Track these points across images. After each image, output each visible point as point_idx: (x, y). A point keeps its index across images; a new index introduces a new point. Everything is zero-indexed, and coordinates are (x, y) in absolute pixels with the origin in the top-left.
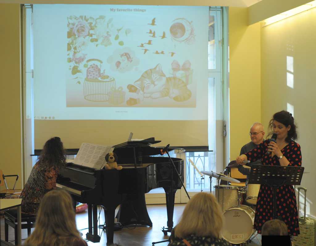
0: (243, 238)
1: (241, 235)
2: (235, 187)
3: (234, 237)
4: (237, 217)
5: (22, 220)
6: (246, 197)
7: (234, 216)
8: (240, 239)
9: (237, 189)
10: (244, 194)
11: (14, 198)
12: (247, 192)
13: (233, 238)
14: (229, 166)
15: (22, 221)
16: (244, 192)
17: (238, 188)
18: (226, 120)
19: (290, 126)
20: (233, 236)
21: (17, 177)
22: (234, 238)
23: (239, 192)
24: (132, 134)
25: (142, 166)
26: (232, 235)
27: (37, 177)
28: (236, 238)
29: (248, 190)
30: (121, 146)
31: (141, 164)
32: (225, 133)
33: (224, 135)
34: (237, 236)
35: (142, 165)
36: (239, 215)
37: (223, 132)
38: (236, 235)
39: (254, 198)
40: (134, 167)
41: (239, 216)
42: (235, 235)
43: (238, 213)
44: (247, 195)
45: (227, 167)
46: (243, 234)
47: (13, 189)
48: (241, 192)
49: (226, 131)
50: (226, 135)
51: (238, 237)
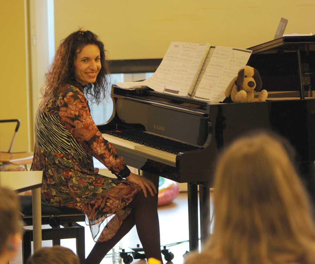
5: (42, 218)
11: (19, 170)
15: (43, 223)
21: (16, 123)
24: (284, 21)
25: (311, 96)
27: (46, 128)
30: (263, 50)
31: (309, 92)
35: (311, 93)
40: (299, 98)
47: (9, 152)
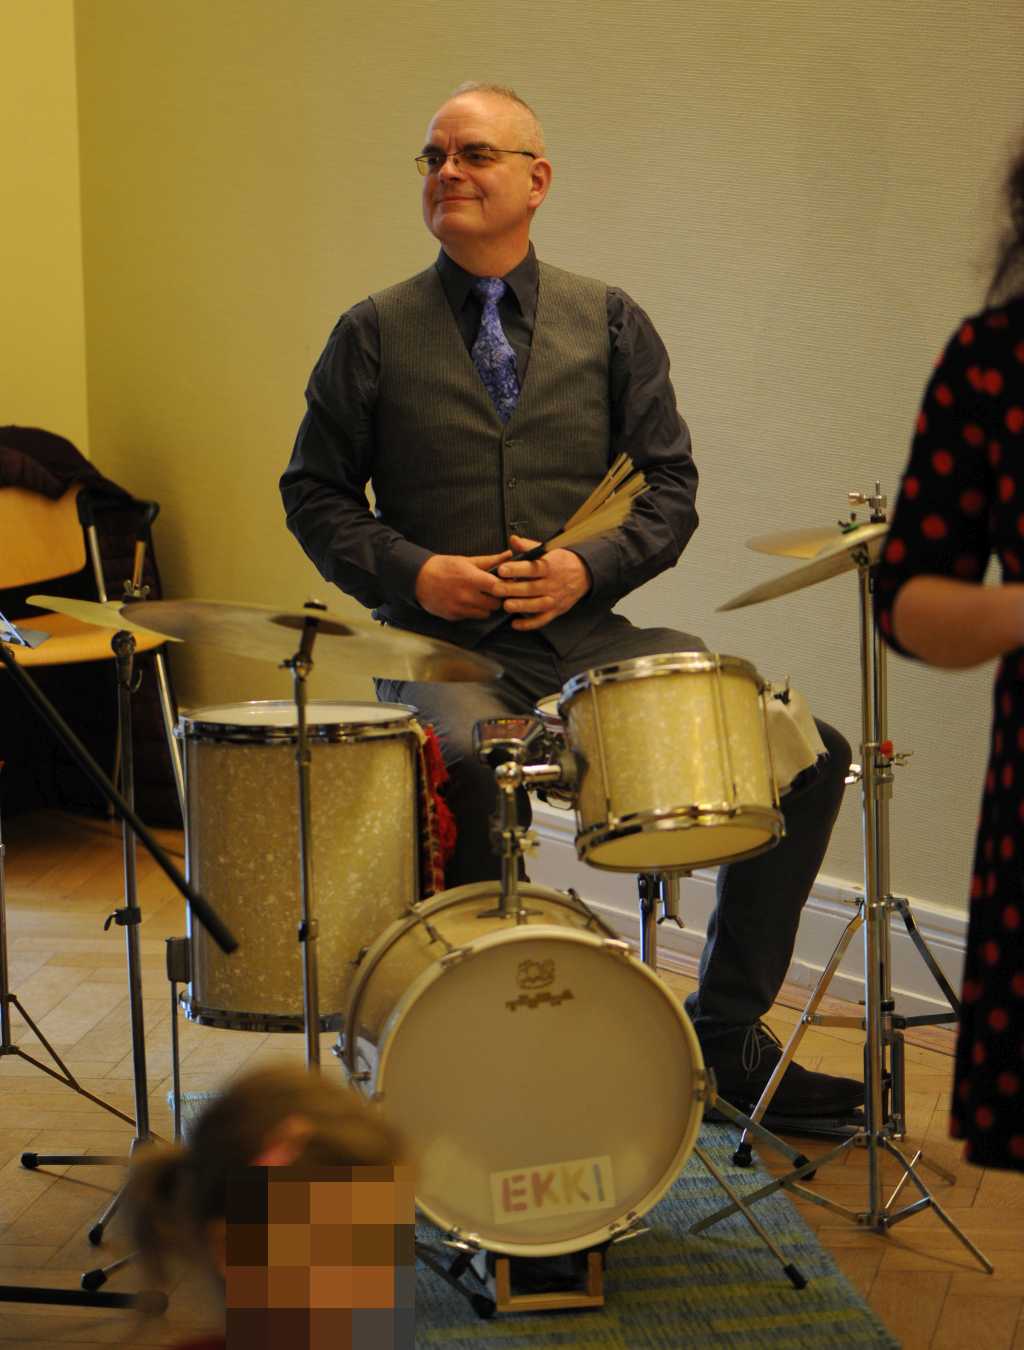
0: (602, 1197)
1: (587, 1164)
3: (522, 1192)
4: (544, 1006)
7: (512, 1006)
8: (579, 1205)
13: (515, 1200)
20: (514, 1186)
22: (522, 1207)
26: (497, 1179)
28: (539, 1202)
34: (550, 1178)
36: (555, 990)
38: (536, 1177)
39: (668, 824)
41: (556, 1001)
42: (528, 1172)
43: (548, 976)
44: (606, 792)
46: (604, 1162)
51: (556, 1186)
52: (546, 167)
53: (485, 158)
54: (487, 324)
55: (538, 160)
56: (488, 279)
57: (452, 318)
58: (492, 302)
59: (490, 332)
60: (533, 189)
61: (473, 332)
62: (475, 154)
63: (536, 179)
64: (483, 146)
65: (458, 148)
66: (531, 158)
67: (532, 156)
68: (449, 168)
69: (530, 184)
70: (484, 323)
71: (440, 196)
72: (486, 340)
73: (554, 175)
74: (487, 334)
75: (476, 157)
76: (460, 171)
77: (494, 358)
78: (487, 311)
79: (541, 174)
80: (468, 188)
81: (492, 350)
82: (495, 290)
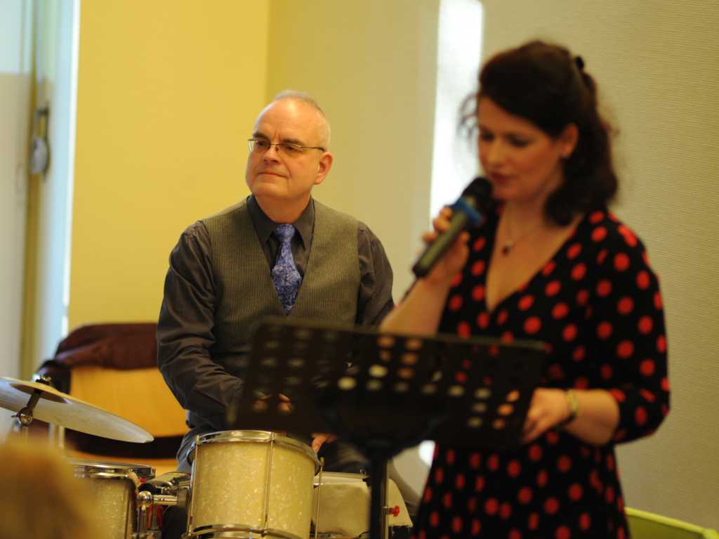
2: (117, 471)
6: (184, 530)
9: (129, 482)
10: (172, 508)
12: (189, 497)
14: (63, 356)
16: (170, 500)
17: (134, 476)
18: (51, 76)
19: (572, 132)
23: (145, 495)
29: (198, 485)
32: (39, 153)
33: (38, 168)
37: (32, 147)
44: (191, 513)
45: (47, 364)
48: (157, 497)
49: (46, 139)
50: (46, 167)
52: (329, 157)
53: (296, 151)
54: (285, 256)
55: (326, 154)
56: (284, 224)
57: (260, 247)
58: (287, 240)
59: (287, 261)
60: (320, 172)
61: (274, 257)
62: (289, 145)
63: (322, 165)
64: (296, 142)
65: (280, 140)
66: (321, 151)
67: (322, 149)
68: (272, 153)
69: (319, 168)
70: (283, 255)
71: (260, 169)
72: (283, 267)
73: (333, 163)
74: (284, 262)
75: (291, 149)
76: (279, 156)
77: (288, 279)
78: (284, 247)
79: (326, 162)
80: (281, 169)
81: (287, 274)
82: (289, 232)
